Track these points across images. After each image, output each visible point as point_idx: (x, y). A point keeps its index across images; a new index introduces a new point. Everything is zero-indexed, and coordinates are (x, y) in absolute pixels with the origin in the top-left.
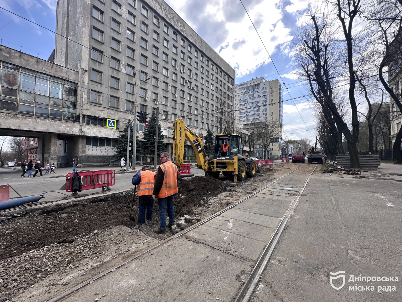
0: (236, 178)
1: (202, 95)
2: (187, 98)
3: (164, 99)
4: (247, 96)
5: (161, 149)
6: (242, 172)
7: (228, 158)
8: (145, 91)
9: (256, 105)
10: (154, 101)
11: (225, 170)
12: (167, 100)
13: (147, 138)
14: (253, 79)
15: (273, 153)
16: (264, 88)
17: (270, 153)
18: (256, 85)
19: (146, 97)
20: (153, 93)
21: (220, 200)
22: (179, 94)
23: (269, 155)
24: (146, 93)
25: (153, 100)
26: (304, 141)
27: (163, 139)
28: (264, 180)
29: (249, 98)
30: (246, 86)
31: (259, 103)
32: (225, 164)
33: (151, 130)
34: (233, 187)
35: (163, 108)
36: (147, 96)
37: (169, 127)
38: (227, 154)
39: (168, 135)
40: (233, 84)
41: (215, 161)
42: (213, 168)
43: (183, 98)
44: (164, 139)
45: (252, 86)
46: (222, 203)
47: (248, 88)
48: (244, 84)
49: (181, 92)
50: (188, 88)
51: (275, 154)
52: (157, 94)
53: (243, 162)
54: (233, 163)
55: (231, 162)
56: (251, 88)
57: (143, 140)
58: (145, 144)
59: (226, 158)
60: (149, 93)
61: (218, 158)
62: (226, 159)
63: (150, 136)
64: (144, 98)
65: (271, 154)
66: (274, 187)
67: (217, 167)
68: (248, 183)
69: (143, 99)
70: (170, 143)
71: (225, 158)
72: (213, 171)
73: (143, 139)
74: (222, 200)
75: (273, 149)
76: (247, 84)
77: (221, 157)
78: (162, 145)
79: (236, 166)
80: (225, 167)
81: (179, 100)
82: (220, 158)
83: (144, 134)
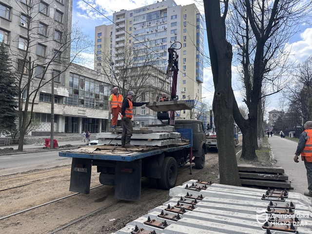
4: (148, 30)
16: (174, 17)
29: (150, 33)
30: (148, 12)
48: (144, 10)
56: (153, 17)
76: (148, 9)
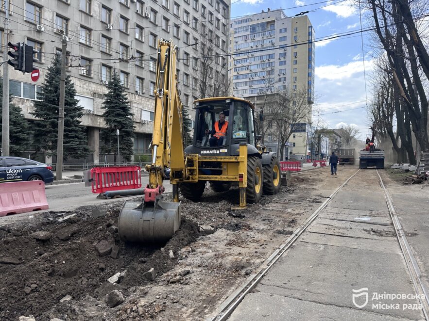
0: (243, 196)
1: (166, 31)
2: (135, 34)
3: (83, 33)
4: (252, 44)
5: (76, 137)
6: (256, 184)
7: (226, 151)
8: (38, 9)
9: (267, 61)
10: (60, 33)
11: (218, 178)
12: (90, 35)
13: (43, 112)
14: (263, 12)
15: (295, 150)
16: (283, 31)
17: (289, 151)
18: (268, 23)
19: (40, 23)
20: (58, 15)
21: (217, 257)
22: (116, 23)
23: (289, 154)
24: (40, 13)
25: (58, 30)
26: (346, 131)
27: (80, 116)
28: (302, 199)
29: (255, 47)
30: (251, 23)
31: (272, 58)
32: (219, 164)
33: (52, 96)
34: (240, 216)
35: (82, 51)
36: (43, 21)
37: (94, 93)
38: (224, 144)
39: (91, 109)
40: (226, 16)
41: (197, 157)
42: (192, 174)
43: (124, 33)
44: (83, 117)
45: (262, 25)
46: (221, 265)
47: (253, 29)
48: (247, 21)
49: (122, 21)
50: (137, 13)
51: (298, 153)
52: (67, 20)
53: (258, 160)
54: (238, 163)
55: (234, 160)
56: (259, 29)
57: (33, 117)
58: (38, 125)
59: (221, 151)
60: (47, 15)
61: (202, 152)
62: (221, 154)
63: (49, 109)
64: (35, 25)
65: (291, 153)
66: (331, 216)
67: (202, 172)
68: (270, 206)
69: (33, 26)
70: (97, 126)
71: (218, 152)
72: (190, 180)
73: (33, 114)
74: (222, 257)
75: (294, 143)
77: (209, 150)
78: (77, 128)
79: (243, 170)
80: (220, 173)
81: (116, 37)
82: (208, 152)
83: (37, 104)
